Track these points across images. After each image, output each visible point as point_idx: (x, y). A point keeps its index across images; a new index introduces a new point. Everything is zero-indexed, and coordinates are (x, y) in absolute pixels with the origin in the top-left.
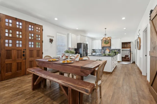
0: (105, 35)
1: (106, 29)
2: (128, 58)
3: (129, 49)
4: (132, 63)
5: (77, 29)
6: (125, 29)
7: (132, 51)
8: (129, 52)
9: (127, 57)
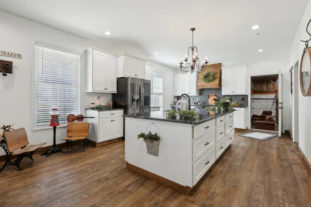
0: (193, 49)
1: (193, 29)
2: (271, 119)
3: (272, 96)
4: (280, 135)
5: (108, 33)
6: (256, 27)
7: (280, 101)
8: (273, 104)
9: (268, 117)
